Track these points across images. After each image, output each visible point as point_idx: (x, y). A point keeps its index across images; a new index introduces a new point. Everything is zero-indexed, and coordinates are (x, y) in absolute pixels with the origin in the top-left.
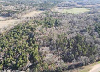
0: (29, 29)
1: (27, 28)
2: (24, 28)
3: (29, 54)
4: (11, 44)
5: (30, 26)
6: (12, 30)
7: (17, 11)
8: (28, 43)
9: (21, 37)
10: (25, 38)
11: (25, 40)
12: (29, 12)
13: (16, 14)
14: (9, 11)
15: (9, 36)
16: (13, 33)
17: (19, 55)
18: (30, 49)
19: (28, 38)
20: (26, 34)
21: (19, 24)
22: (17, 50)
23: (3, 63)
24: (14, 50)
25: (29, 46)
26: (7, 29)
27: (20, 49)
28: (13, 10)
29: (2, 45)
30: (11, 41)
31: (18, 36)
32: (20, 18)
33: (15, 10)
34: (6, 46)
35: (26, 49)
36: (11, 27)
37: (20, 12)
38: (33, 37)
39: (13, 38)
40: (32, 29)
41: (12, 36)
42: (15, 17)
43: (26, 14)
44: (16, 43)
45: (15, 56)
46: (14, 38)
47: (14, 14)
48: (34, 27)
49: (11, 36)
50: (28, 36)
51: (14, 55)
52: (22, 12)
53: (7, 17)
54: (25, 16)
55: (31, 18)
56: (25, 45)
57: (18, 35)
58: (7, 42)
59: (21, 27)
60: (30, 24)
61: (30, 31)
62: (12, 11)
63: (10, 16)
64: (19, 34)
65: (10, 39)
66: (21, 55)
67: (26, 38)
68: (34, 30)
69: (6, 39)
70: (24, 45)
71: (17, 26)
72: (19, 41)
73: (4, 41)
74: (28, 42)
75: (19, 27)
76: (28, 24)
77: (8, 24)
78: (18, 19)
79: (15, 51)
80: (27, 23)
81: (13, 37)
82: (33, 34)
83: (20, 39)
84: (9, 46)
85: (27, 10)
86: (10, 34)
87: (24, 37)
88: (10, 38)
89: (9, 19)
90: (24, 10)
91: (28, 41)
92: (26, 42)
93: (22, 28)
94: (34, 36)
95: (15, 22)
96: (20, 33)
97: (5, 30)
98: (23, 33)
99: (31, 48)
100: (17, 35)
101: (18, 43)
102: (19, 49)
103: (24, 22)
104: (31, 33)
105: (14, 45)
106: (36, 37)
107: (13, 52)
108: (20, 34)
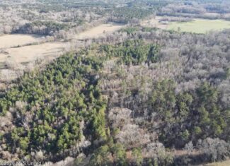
0: (89, 64)
1: (83, 62)
2: (76, 62)
3: (85, 121)
4: (49, 96)
5: (91, 58)
6: (52, 66)
7: (65, 23)
8: (84, 96)
9: (70, 82)
10: (79, 84)
11: (78, 89)
12: (91, 27)
13: (62, 32)
14: (47, 24)
15: (45, 77)
16: (53, 71)
17: (62, 121)
18: (88, 109)
19: (84, 84)
20: (82, 75)
21: (67, 54)
22: (60, 111)
23: (29, 135)
24: (53, 110)
25: (85, 102)
26: (43, 63)
27: (67, 109)
28: (57, 22)
29: (29, 96)
30: (49, 90)
31: (64, 80)
32: (70, 40)
33: (61, 23)
34: (37, 99)
35: (79, 108)
36: (51, 59)
37: (73, 26)
38: (96, 83)
39: (53, 83)
40: (95, 66)
41: (52, 78)
42: (60, 37)
43: (83, 30)
44: (58, 94)
45: (55, 123)
46: (56, 83)
47: (58, 29)
48: (101, 62)
49: (48, 78)
50: (86, 80)
51: (53, 120)
52: (75, 26)
53: (43, 37)
54: (82, 36)
55: (94, 40)
56: (77, 99)
57: (64, 77)
58: (40, 91)
59: (71, 60)
60: (91, 54)
61: (89, 69)
62: (54, 24)
63: (50, 35)
64: (65, 74)
65: (48, 86)
66: (67, 121)
67: (81, 85)
68: (98, 67)
69: (39, 85)
70: (75, 101)
71: (63, 57)
72: (64, 91)
73: (34, 88)
74: (85, 94)
75: (68, 59)
76: (87, 54)
77: (45, 51)
78: (66, 41)
79: (55, 111)
80: (85, 51)
81: (54, 80)
82: (97, 77)
83: (67, 87)
84: (44, 99)
85: (87, 23)
86: (48, 74)
87: (75, 81)
88: (47, 84)
89: (47, 42)
90: (80, 22)
91: (85, 92)
92: (80, 94)
93: (73, 61)
94: (99, 82)
95: (59, 48)
96: (67, 73)
97: (38, 66)
98: (75, 74)
99: (90, 108)
100: (62, 78)
101: (62, 94)
102: (63, 108)
103: (78, 50)
104: (92, 74)
105: (54, 99)
106: (102, 85)
107: (52, 113)
108: (67, 75)
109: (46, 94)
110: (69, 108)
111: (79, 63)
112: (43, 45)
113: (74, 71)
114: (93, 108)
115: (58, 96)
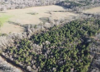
0: (86, 30)
1: (83, 28)
2: (80, 27)
4: (60, 43)
5: (89, 27)
6: (67, 26)
7: (80, 3)
8: (78, 51)
9: (73, 38)
10: (77, 41)
11: (75, 44)
12: (94, 7)
13: (77, 7)
14: (71, 3)
15: (62, 31)
16: (67, 29)
17: (62, 62)
18: (78, 61)
19: (80, 42)
20: (80, 36)
21: (76, 21)
22: (63, 55)
23: (45, 62)
26: (63, 23)
27: (67, 55)
28: (76, 2)
29: (52, 39)
30: (61, 39)
31: (70, 36)
32: (80, 13)
33: (78, 3)
34: (55, 43)
35: (73, 58)
36: (67, 21)
37: (83, 5)
38: (87, 45)
39: (64, 35)
40: (89, 33)
41: (64, 33)
42: (75, 10)
43: (88, 8)
45: (58, 61)
46: (66, 36)
47: (75, 6)
48: (94, 31)
49: (63, 32)
50: (82, 40)
51: (58, 59)
52: (85, 6)
53: (67, 9)
54: (87, 11)
55: (93, 15)
56: (74, 51)
57: (71, 34)
58: (57, 38)
60: (89, 24)
61: (86, 33)
62: (74, 3)
63: (71, 8)
64: (72, 33)
65: (62, 36)
66: (64, 63)
67: (78, 42)
68: (92, 34)
69: (58, 35)
70: (72, 52)
71: (73, 22)
72: (68, 43)
73: (55, 36)
74: (79, 49)
75: (76, 24)
76: (87, 23)
77: (66, 16)
78: (77, 13)
79: (60, 54)
80: (86, 21)
81: (65, 34)
82: (89, 41)
83: (70, 41)
84: (58, 44)
85: (92, 4)
86: (64, 29)
87: (76, 39)
88: (61, 35)
89: (68, 11)
90: (88, 4)
92: (76, 48)
93: (78, 26)
96: (73, 32)
97: (61, 23)
98: (77, 34)
100: (69, 34)
101: (67, 45)
102: (65, 54)
103: (83, 20)
104: (87, 37)
105: (62, 46)
106: (91, 47)
107: (58, 54)
108: (73, 34)
109: (59, 41)
110: (68, 55)
111: (81, 28)
112: (66, 13)
113: (77, 32)
114: (81, 62)
115: (65, 45)
